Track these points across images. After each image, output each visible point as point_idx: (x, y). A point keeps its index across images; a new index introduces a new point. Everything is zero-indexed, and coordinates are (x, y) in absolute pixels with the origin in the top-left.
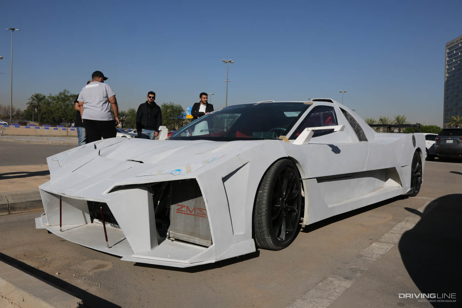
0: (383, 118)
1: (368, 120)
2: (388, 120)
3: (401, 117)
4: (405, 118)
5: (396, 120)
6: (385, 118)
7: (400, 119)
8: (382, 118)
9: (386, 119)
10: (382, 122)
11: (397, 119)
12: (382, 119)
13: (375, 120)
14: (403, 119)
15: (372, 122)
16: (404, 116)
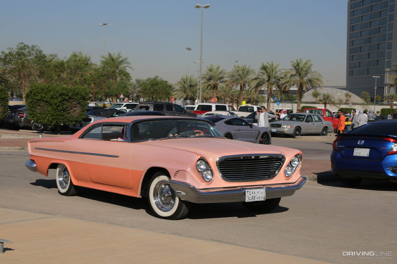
0: (268, 65)
1: (237, 69)
2: (277, 69)
3: (304, 62)
4: (311, 65)
5: (293, 68)
6: (272, 65)
7: (301, 65)
8: (266, 64)
9: (274, 66)
10: (267, 72)
11: (295, 68)
12: (267, 67)
13: (251, 69)
14: (307, 66)
15: (246, 73)
16: (309, 61)
